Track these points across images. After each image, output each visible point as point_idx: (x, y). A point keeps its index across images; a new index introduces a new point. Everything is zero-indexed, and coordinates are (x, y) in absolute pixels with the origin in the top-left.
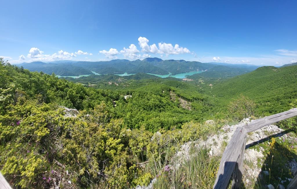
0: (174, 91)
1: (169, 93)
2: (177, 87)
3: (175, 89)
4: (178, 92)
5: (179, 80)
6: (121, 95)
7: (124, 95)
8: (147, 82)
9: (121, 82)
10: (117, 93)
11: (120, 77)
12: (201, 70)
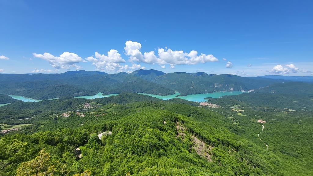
0: (183, 122)
1: (175, 125)
2: (189, 116)
3: (186, 119)
4: (190, 125)
5: (193, 105)
6: (91, 134)
7: (97, 132)
8: (138, 107)
9: (89, 110)
10: (83, 131)
11: (88, 100)
12: (238, 90)
